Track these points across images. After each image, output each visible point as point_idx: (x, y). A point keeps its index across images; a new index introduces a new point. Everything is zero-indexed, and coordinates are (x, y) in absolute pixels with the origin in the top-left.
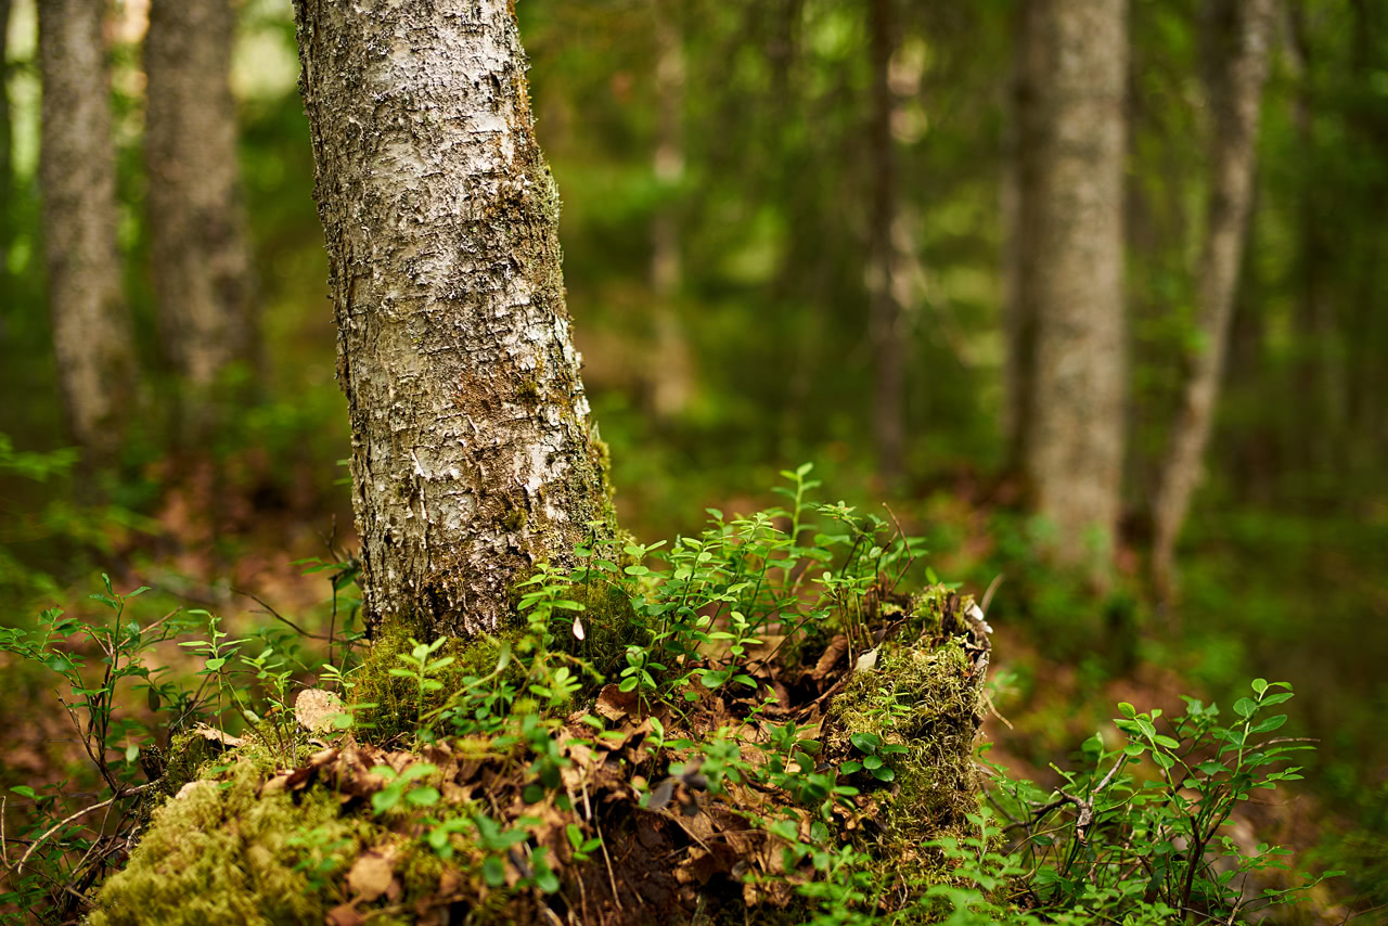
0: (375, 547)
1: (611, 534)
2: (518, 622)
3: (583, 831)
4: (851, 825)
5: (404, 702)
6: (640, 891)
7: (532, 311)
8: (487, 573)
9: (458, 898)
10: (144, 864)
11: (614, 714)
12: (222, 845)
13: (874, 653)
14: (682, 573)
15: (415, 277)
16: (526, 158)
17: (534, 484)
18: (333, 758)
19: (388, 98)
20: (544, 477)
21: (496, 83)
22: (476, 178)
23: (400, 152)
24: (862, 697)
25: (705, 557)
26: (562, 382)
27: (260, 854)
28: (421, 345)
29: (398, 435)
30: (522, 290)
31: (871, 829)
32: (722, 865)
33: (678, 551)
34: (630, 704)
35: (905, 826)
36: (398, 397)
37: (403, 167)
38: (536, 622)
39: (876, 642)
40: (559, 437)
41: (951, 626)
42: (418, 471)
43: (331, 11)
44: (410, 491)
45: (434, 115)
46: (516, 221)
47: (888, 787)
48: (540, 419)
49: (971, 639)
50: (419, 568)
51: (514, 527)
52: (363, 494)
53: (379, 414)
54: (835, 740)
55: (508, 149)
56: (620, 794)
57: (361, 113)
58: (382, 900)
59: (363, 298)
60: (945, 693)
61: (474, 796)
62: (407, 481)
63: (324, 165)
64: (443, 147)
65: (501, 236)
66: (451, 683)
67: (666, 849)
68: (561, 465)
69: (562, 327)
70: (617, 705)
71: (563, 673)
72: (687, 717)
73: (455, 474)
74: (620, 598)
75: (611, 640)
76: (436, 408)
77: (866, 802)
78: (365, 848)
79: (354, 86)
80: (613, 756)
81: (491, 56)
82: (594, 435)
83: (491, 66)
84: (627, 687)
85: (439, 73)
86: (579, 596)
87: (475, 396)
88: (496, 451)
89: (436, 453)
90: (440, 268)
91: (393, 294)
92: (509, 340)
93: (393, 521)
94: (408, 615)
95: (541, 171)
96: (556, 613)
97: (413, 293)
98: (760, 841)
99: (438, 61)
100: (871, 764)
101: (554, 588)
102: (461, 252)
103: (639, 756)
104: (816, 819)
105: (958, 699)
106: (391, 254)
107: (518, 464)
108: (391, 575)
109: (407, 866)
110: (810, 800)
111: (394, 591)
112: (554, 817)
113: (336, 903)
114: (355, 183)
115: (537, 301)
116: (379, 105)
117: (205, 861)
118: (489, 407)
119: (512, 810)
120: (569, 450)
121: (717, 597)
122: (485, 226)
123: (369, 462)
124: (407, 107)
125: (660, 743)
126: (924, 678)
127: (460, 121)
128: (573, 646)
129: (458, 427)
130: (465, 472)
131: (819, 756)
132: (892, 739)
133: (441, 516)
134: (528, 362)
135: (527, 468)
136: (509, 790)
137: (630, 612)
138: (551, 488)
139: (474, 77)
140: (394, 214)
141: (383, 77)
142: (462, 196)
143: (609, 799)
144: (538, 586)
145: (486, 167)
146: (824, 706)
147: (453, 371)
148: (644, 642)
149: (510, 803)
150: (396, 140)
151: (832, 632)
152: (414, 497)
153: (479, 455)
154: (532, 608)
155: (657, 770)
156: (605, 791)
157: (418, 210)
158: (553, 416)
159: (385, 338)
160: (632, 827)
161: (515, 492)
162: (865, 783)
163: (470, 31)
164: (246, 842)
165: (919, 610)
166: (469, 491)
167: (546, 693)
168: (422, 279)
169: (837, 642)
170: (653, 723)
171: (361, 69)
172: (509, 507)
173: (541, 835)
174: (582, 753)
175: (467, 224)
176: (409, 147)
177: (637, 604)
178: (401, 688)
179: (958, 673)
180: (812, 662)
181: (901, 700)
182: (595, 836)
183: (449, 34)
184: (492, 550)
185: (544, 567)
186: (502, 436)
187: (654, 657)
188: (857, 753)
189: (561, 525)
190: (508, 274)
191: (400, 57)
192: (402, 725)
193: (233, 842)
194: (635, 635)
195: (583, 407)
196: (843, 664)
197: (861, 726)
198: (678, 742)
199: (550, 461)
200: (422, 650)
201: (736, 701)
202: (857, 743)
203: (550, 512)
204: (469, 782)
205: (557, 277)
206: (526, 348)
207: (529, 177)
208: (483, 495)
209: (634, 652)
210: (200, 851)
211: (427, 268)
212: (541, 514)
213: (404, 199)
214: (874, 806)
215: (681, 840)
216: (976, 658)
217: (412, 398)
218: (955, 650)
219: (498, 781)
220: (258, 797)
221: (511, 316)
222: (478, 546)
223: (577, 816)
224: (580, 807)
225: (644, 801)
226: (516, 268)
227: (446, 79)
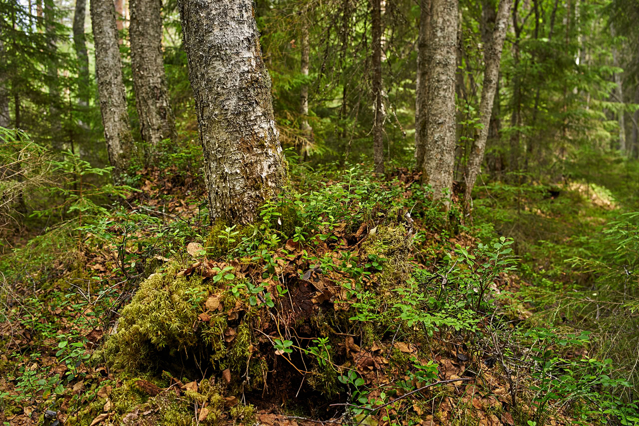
0: (213, 196)
1: (290, 191)
2: (260, 220)
3: (282, 287)
4: (368, 284)
5: (223, 246)
6: (301, 306)
7: (262, 118)
8: (249, 204)
9: (241, 309)
10: (137, 301)
11: (291, 249)
12: (163, 294)
13: (375, 228)
14: (313, 203)
15: (224, 106)
16: (259, 66)
17: (264, 175)
18: (200, 265)
19: (213, 46)
20: (267, 172)
21: (249, 41)
22: (243, 73)
23: (217, 64)
24: (372, 243)
25: (320, 198)
26: (273, 141)
27: (176, 297)
28: (226, 129)
29: (219, 159)
30: (259, 111)
31: (375, 285)
32: (327, 298)
33: (311, 196)
34: (296, 245)
35: (386, 284)
36: (219, 146)
37: (219, 69)
38: (266, 219)
39: (376, 225)
40: (272, 159)
41: (400, 219)
42: (226, 171)
43: (192, 15)
44: (223, 177)
45: (228, 52)
46: (257, 88)
47: (381, 272)
48: (266, 153)
49: (407, 224)
50: (227, 203)
51: (258, 188)
52: (208, 178)
53: (213, 152)
54: (363, 257)
55: (254, 63)
56: (294, 275)
57: (204, 51)
58: (216, 311)
59: (206, 114)
60: (398, 241)
61: (246, 277)
62: (223, 174)
63: (192, 69)
64: (232, 62)
65: (252, 92)
66: (238, 239)
67: (309, 292)
68: (273, 168)
69: (273, 123)
70: (292, 246)
71: (275, 236)
72: (315, 250)
73: (238, 171)
74: (293, 211)
75: (290, 225)
76: (232, 150)
77: (373, 277)
78: (210, 294)
79: (201, 42)
80: (291, 263)
81: (247, 31)
82: (284, 159)
83: (247, 35)
84: (295, 240)
85: (230, 37)
86: (280, 211)
87: (245, 146)
88: (252, 164)
89: (232, 165)
90: (232, 103)
91: (216, 112)
92: (255, 127)
93: (218, 187)
94: (224, 218)
95: (265, 71)
96: (272, 216)
97: (223, 112)
98: (339, 289)
99: (229, 33)
100: (375, 264)
101: (272, 208)
102: (239, 98)
103: (300, 262)
104: (357, 282)
105: (402, 243)
106: (216, 99)
107: (259, 168)
108: (218, 205)
109: (225, 300)
110: (355, 276)
111: (219, 210)
112: (272, 283)
113: (202, 312)
114: (203, 75)
115: (264, 114)
116: (210, 48)
117: (158, 300)
118: (249, 150)
119: (259, 281)
120: (275, 163)
121: (324, 211)
122: (247, 89)
123: (210, 168)
124: (219, 48)
125: (306, 258)
126: (391, 236)
127: (237, 54)
128: (278, 227)
129: (239, 156)
130: (242, 171)
131: (358, 262)
132: (381, 256)
133: (234, 185)
134: (262, 135)
135: (262, 169)
136: (258, 274)
137: (296, 216)
138: (270, 176)
139: (242, 38)
140: (216, 85)
141: (211, 38)
142: (239, 79)
143: (290, 276)
144: (266, 208)
145: (246, 69)
146: (359, 246)
147: (237, 138)
148: (301, 226)
149: (258, 278)
150: (216, 60)
151: (362, 222)
152: (225, 180)
153: (246, 165)
154: (265, 215)
155: (306, 267)
156: (289, 274)
157: (224, 84)
158: (270, 152)
159: (215, 127)
160: (298, 286)
161: (258, 177)
162: (373, 270)
163: (240, 22)
164: (171, 293)
165: (390, 214)
166: (243, 177)
167: (269, 242)
168: (226, 107)
169: (363, 225)
170: (304, 252)
171: (203, 36)
172: (256, 182)
173: (268, 289)
174: (281, 262)
175: (241, 89)
176: (220, 62)
177: (298, 213)
178: (222, 242)
179: (403, 235)
180: (355, 231)
181: (384, 244)
182: (286, 289)
183: (233, 24)
184: (251, 196)
185: (268, 201)
186: (253, 160)
187: (305, 230)
188: (370, 261)
189: (273, 188)
190: (254, 105)
191: (216, 31)
192: (222, 254)
193: (167, 293)
194: (297, 223)
195: (280, 149)
196: (365, 232)
197: (371, 251)
198: (312, 258)
199: (269, 167)
200: (228, 229)
201: (331, 245)
202: (370, 257)
203: (270, 184)
204: (245, 272)
205: (270, 106)
206: (261, 130)
207: (261, 73)
208: (248, 178)
209: (298, 229)
210: (156, 296)
211: (228, 103)
212: (267, 185)
213: (219, 80)
214: (376, 278)
215: (313, 289)
216: (408, 230)
217: (224, 146)
218: (402, 228)
219: (254, 271)
220: (175, 278)
221: (256, 119)
222: (246, 195)
223: (280, 282)
224: (281, 279)
225: (302, 277)
226: (257, 103)
227: (232, 39)
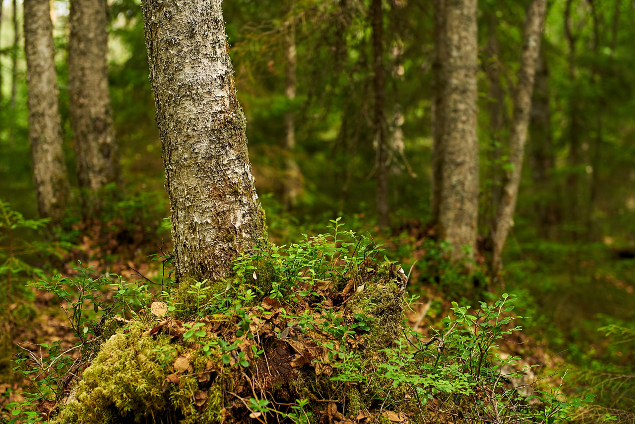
0: (180, 249)
1: (266, 243)
2: (233, 275)
3: (257, 347)
4: (354, 346)
5: (191, 305)
6: (278, 369)
7: (236, 162)
8: (221, 257)
9: (213, 370)
10: (99, 363)
11: (268, 307)
12: (128, 354)
13: (363, 286)
14: (292, 257)
15: (194, 149)
16: (234, 105)
17: (238, 225)
18: (167, 324)
19: (183, 84)
20: (242, 222)
21: (223, 78)
22: (215, 114)
23: (188, 104)
24: (358, 301)
25: (300, 250)
26: (247, 187)
27: (142, 357)
28: (196, 174)
29: (188, 207)
30: (233, 155)
31: (361, 347)
32: (307, 361)
33: (291, 249)
34: (274, 304)
35: (374, 347)
36: (188, 194)
37: (189, 109)
38: (239, 273)
39: (364, 281)
40: (247, 207)
41: (392, 275)
42: (196, 220)
43: (162, 52)
44: (193, 228)
45: (200, 91)
46: (230, 129)
47: (368, 333)
48: (240, 201)
49: (399, 279)
50: (196, 256)
51: (231, 240)
52: (175, 229)
53: (181, 200)
54: (349, 317)
55: (227, 103)
56: (270, 335)
57: (174, 90)
58: (186, 372)
59: (175, 158)
60: (389, 299)
61: (218, 336)
62: (191, 224)
63: (160, 109)
64: (203, 102)
65: (225, 134)
66: (210, 296)
67: (287, 356)
68: (248, 218)
69: (247, 167)
70: (269, 305)
71: (250, 291)
72: (295, 309)
73: (209, 221)
74: (270, 266)
75: (267, 281)
76: (202, 197)
77: (360, 338)
78: (179, 354)
79: (170, 80)
80: (268, 321)
81: (220, 68)
82: (260, 207)
83: (220, 72)
84: (272, 297)
85: (202, 75)
86: (256, 265)
87: (216, 193)
88: (224, 212)
89: (202, 214)
90: (203, 146)
91: (186, 156)
92: (228, 172)
93: (187, 239)
94: (192, 273)
95: (239, 110)
96: (246, 271)
97: (193, 156)
98: (321, 351)
99: (201, 71)
100: (362, 324)
101: (246, 262)
102: (211, 140)
103: (277, 321)
104: (341, 344)
105: (393, 301)
106: (185, 142)
107: (232, 218)
108: (186, 259)
109: (195, 360)
110: (339, 336)
111: (187, 265)
112: (247, 342)
113: (171, 373)
114: (171, 116)
115: (238, 158)
116: (180, 87)
117: (122, 360)
118: (221, 197)
119: (232, 340)
120: (250, 212)
121: (305, 265)
122: (219, 131)
123: (177, 218)
124: (190, 87)
125: (285, 317)
126: (381, 294)
127: (210, 93)
128: (253, 282)
129: (210, 204)
130: (213, 220)
131: (344, 322)
132: (369, 316)
133: (204, 237)
134: (235, 180)
135: (235, 219)
136: (231, 333)
137: (273, 271)
138: (244, 226)
139: (214, 77)
140: (186, 127)
141: (181, 77)
142: (211, 120)
143: (266, 336)
144: (240, 261)
145: (219, 109)
146: (345, 304)
147: (208, 184)
148: (278, 281)
149: (231, 338)
150: (187, 100)
151: (349, 279)
152: (194, 230)
153: (218, 214)
154: (238, 269)
155: (284, 325)
156: (265, 334)
157: (195, 125)
158: (245, 200)
159: (183, 172)
160: (275, 346)
161: (231, 228)
162: (359, 332)
163: (213, 60)
164: (137, 353)
165: (380, 270)
166: (214, 228)
167: (244, 298)
168: (197, 150)
169: (350, 282)
170: (282, 309)
171: (173, 74)
172: (229, 233)
173: (242, 349)
174: (257, 321)
175: (213, 130)
176: (191, 102)
177: (276, 268)
178: (190, 299)
179: (394, 292)
180: (340, 290)
181: (373, 301)
182: (261, 349)
183: (205, 61)
184: (223, 249)
185: (242, 254)
186: (226, 207)
187: (282, 286)
188: (356, 321)
189: (248, 240)
190: (228, 148)
191: (187, 70)
192: (191, 313)
193: (132, 352)
194: (274, 278)
195: (255, 197)
196: (352, 291)
197: (358, 312)
198: (291, 316)
199: (244, 216)
200: (199, 284)
201: (314, 302)
202: (357, 317)
203: (244, 235)
204: (216, 331)
205: (245, 149)
206: (235, 175)
207: (235, 113)
208: (220, 229)
209: (275, 285)
210: (120, 357)
211: (198, 146)
212: (241, 236)
213: (190, 121)
214: (363, 340)
215: (292, 351)
216: (400, 287)
217: (193, 193)
218: (393, 284)
219: (226, 330)
220: (140, 337)
221: (229, 164)
222: (218, 247)
223: (255, 342)
224: (256, 339)
225: (278, 336)
226: (231, 146)
227: (204, 78)
